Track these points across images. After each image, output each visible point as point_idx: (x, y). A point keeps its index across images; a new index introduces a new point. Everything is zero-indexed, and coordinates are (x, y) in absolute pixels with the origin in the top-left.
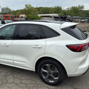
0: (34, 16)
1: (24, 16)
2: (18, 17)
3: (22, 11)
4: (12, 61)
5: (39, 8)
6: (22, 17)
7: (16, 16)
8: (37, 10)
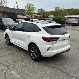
0: (61, 17)
1: (52, 16)
2: (48, 17)
3: (52, 12)
4: (19, 44)
5: (70, 9)
6: (50, 17)
7: (46, 16)
8: (67, 11)
